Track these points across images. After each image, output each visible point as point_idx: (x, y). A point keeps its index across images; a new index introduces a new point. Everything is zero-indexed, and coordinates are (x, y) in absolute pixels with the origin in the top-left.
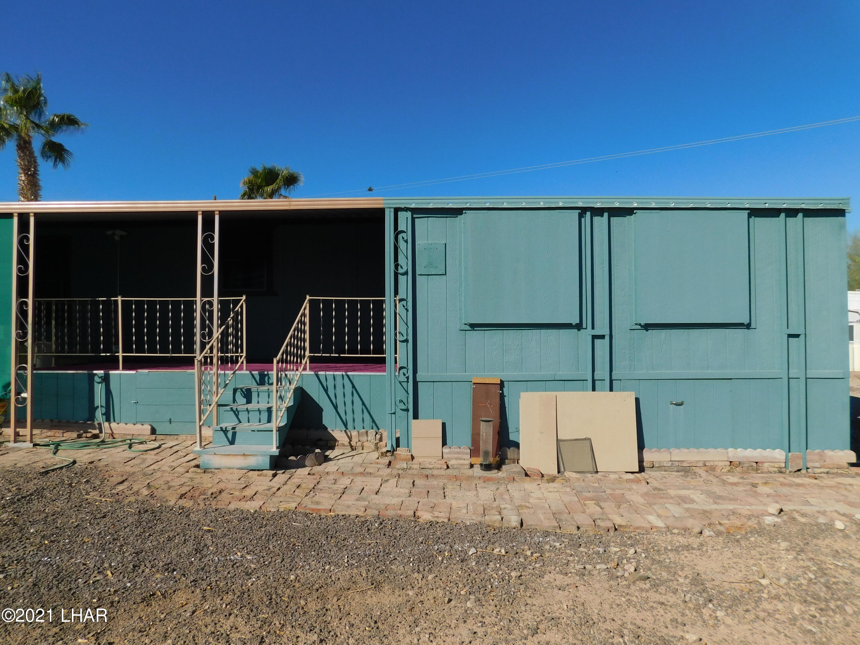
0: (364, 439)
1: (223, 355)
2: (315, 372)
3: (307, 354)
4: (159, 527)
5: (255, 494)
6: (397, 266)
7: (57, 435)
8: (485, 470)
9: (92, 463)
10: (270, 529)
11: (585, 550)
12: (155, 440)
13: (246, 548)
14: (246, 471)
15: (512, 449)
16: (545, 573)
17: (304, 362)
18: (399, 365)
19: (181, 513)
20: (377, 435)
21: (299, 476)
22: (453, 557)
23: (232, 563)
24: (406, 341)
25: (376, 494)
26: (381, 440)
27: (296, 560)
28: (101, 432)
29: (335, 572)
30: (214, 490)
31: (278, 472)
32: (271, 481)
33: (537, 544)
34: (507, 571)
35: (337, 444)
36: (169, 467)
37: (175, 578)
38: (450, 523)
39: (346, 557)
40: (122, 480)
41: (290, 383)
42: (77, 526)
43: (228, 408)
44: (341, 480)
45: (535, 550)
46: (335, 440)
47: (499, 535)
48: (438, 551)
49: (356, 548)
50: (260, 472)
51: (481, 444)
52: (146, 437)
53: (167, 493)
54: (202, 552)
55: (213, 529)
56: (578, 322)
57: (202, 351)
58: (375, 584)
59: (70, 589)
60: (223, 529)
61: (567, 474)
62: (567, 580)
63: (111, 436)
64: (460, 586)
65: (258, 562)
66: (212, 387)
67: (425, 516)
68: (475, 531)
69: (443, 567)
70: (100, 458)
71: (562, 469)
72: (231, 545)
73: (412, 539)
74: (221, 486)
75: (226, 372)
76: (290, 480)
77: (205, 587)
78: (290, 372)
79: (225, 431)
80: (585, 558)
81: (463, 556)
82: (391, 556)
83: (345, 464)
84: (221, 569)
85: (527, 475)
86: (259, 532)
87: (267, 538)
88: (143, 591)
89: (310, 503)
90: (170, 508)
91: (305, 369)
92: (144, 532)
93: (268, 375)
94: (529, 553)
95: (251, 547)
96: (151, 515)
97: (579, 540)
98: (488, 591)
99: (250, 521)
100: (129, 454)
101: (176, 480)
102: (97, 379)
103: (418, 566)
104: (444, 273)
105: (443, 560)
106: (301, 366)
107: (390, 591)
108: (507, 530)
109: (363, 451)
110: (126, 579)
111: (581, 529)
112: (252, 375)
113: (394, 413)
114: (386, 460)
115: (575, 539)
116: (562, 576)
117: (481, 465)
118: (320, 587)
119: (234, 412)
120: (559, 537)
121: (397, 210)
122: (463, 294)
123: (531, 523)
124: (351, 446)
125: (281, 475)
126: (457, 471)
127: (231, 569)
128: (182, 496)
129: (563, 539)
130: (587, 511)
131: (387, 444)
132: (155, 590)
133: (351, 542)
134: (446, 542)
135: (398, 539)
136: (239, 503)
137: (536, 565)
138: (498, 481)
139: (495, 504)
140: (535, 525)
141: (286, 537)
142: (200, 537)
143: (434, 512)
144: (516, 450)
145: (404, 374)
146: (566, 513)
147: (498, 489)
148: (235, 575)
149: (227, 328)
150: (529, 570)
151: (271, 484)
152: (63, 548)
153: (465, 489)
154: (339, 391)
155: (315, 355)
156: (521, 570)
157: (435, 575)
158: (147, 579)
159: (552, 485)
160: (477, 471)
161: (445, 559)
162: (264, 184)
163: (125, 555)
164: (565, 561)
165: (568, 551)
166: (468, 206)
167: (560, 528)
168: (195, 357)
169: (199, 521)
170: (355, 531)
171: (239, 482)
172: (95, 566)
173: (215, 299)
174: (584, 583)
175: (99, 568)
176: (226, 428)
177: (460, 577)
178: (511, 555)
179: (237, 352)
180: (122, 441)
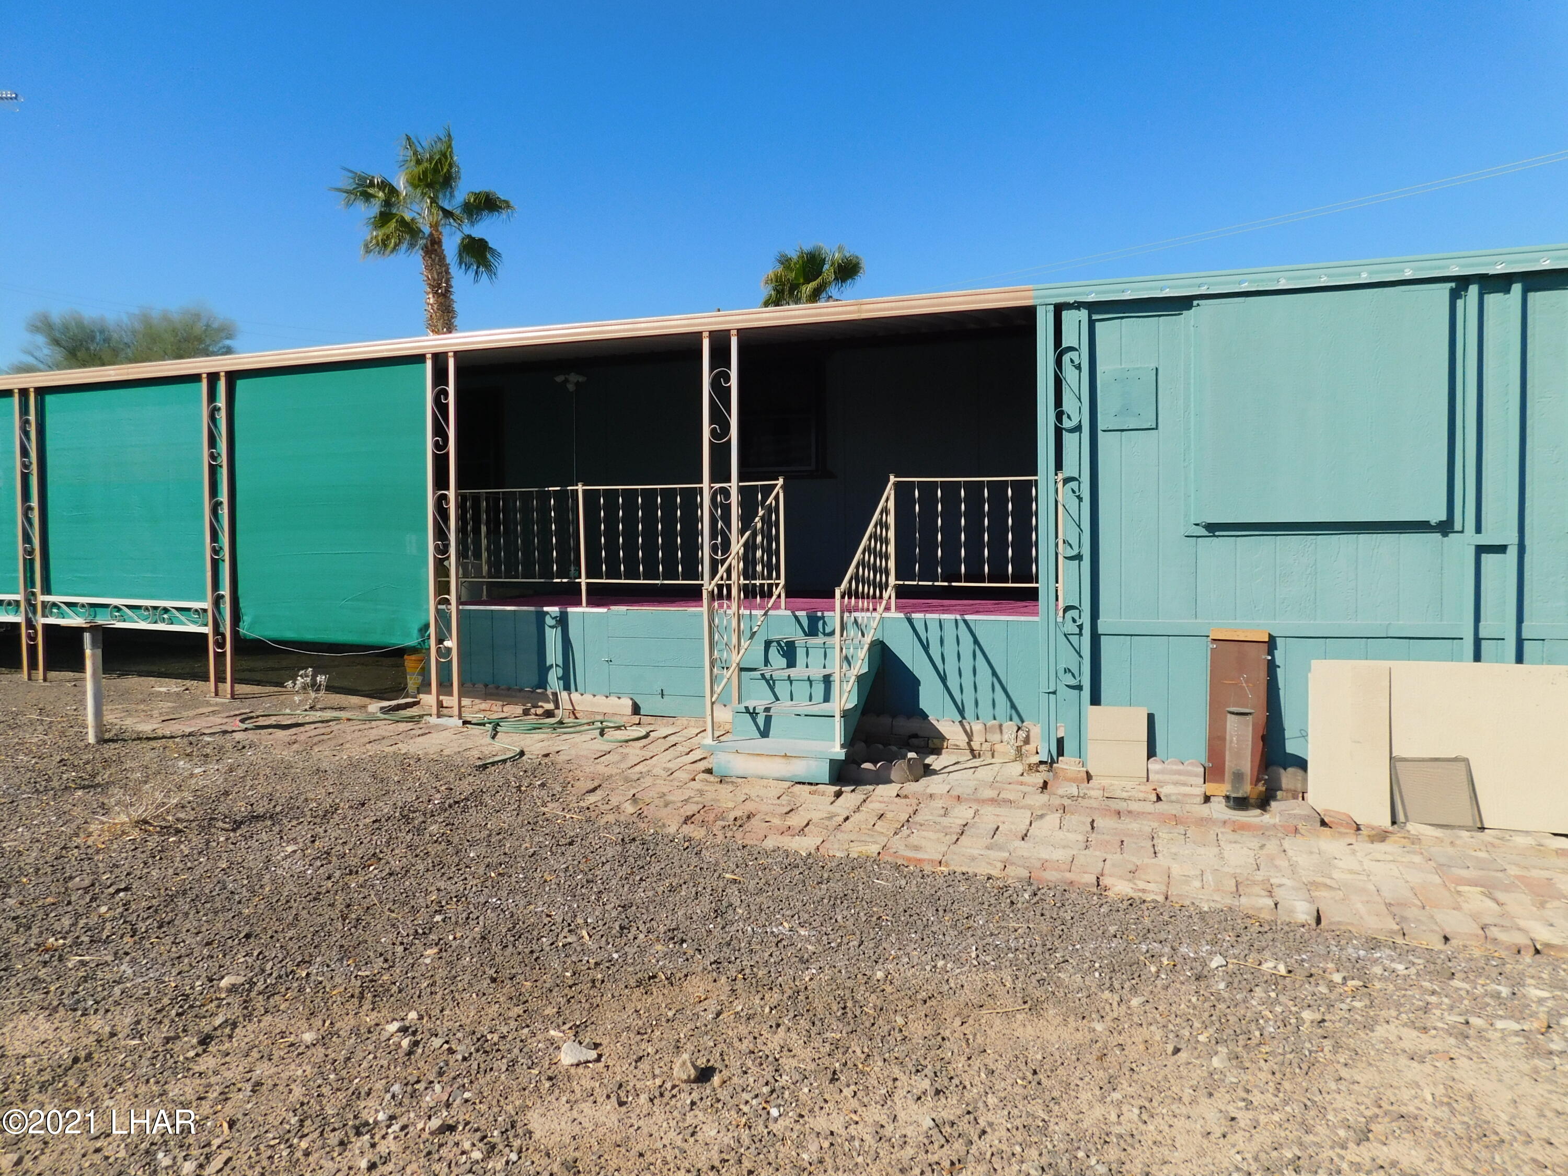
0: (996, 737)
1: (748, 582)
2: (906, 614)
3: (892, 581)
4: (655, 868)
5: (808, 824)
6: (1059, 416)
7: (494, 708)
8: (1235, 809)
9: (547, 755)
10: (837, 887)
11: (1467, 986)
12: (639, 724)
13: (797, 916)
14: (789, 784)
15: (1290, 770)
16: (1376, 1022)
17: (886, 595)
18: (1064, 602)
19: (687, 847)
20: (1020, 732)
21: (881, 799)
22: (1178, 968)
23: (776, 940)
24: (1078, 557)
25: (1023, 839)
26: (1027, 741)
27: (884, 945)
28: (557, 707)
29: (955, 973)
30: (738, 813)
31: (843, 789)
32: (832, 803)
33: (1353, 960)
34: (1293, 1009)
35: (945, 744)
36: (664, 769)
37: (685, 953)
38: (1168, 903)
39: (974, 948)
40: (593, 786)
41: (863, 635)
42: (533, 855)
43: (757, 674)
44: (956, 810)
45: (1351, 974)
46: (943, 738)
47: (1270, 936)
48: (1148, 955)
49: (992, 934)
50: (813, 788)
51: (1227, 758)
52: (625, 719)
53: (663, 813)
54: (724, 916)
55: (742, 879)
56: (1444, 518)
57: (713, 577)
58: (1029, 1002)
59: (532, 952)
60: (757, 880)
61: (1413, 828)
62: (1427, 1043)
63: (571, 715)
64: (1197, 1024)
65: (819, 941)
66: (729, 638)
67: (1120, 887)
68: (1220, 922)
69: (1159, 986)
70: (558, 749)
71: (1401, 817)
72: (771, 909)
73: (1095, 928)
74: (750, 807)
75: (754, 612)
76: (865, 805)
77: (734, 975)
78: (863, 614)
79: (753, 714)
80: (1466, 1002)
81: (1200, 968)
82: (1058, 955)
83: (962, 781)
84: (758, 947)
85: (1323, 823)
86: (817, 891)
87: (832, 903)
88: (638, 968)
89: (903, 847)
90: (670, 838)
91: (887, 609)
92: (633, 873)
93: (823, 617)
94: (1337, 978)
95: (806, 916)
96: (641, 847)
97: (1450, 964)
98: (1254, 1041)
99: (801, 870)
100: (601, 745)
101: (676, 792)
102: (549, 621)
103: (1111, 978)
104: (1154, 426)
105: (1158, 972)
106: (881, 603)
107: (1059, 1019)
108: (1286, 928)
109: (993, 761)
110: (610, 946)
111: (1453, 942)
112: (796, 618)
113: (1054, 693)
114: (1038, 779)
115: (1439, 961)
116: (1415, 1033)
117: (1227, 798)
118: (930, 998)
119: (767, 682)
120: (1404, 953)
121: (1059, 309)
122: (1192, 466)
123: (1337, 919)
124: (972, 750)
125: (849, 795)
126: (1178, 806)
127: (774, 949)
128: (688, 820)
129: (1411, 957)
130: (1465, 906)
131: (1041, 748)
132: (656, 970)
133: (981, 922)
134: (1162, 939)
135: (1069, 926)
136: (780, 838)
137: (1354, 1003)
138: (1263, 831)
139: (1260, 875)
140: (1348, 924)
141: (864, 903)
142: (720, 890)
143: (1138, 882)
144: (1300, 772)
145: (1074, 621)
146: (1415, 905)
147: (1262, 847)
148: (782, 960)
149: (754, 535)
150: (1339, 1012)
151: (832, 808)
152: (517, 887)
153: (1194, 842)
154: (950, 648)
155: (906, 583)
156: (1322, 1009)
157: (1145, 999)
158: (642, 950)
159: (1378, 846)
160: (1219, 809)
161: (1163, 971)
162: (802, 281)
163: (606, 907)
164: (1421, 1003)
165: (1426, 984)
166: (1203, 291)
167: (1404, 934)
168: (702, 585)
169: (717, 864)
170: (987, 903)
171: (778, 802)
172: (564, 920)
173: (734, 485)
174: (1467, 1053)
175: (569, 925)
176: (754, 708)
177: (1195, 1008)
178: (1300, 975)
179: (770, 577)
180: (588, 724)
